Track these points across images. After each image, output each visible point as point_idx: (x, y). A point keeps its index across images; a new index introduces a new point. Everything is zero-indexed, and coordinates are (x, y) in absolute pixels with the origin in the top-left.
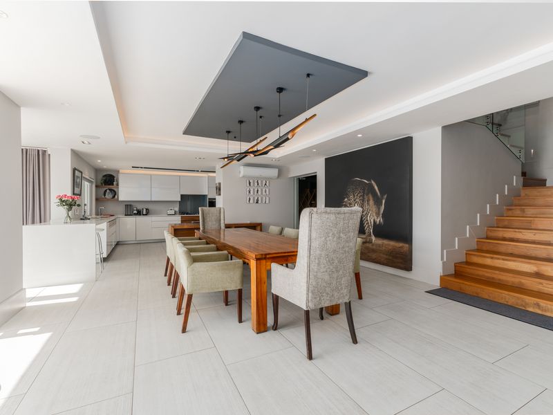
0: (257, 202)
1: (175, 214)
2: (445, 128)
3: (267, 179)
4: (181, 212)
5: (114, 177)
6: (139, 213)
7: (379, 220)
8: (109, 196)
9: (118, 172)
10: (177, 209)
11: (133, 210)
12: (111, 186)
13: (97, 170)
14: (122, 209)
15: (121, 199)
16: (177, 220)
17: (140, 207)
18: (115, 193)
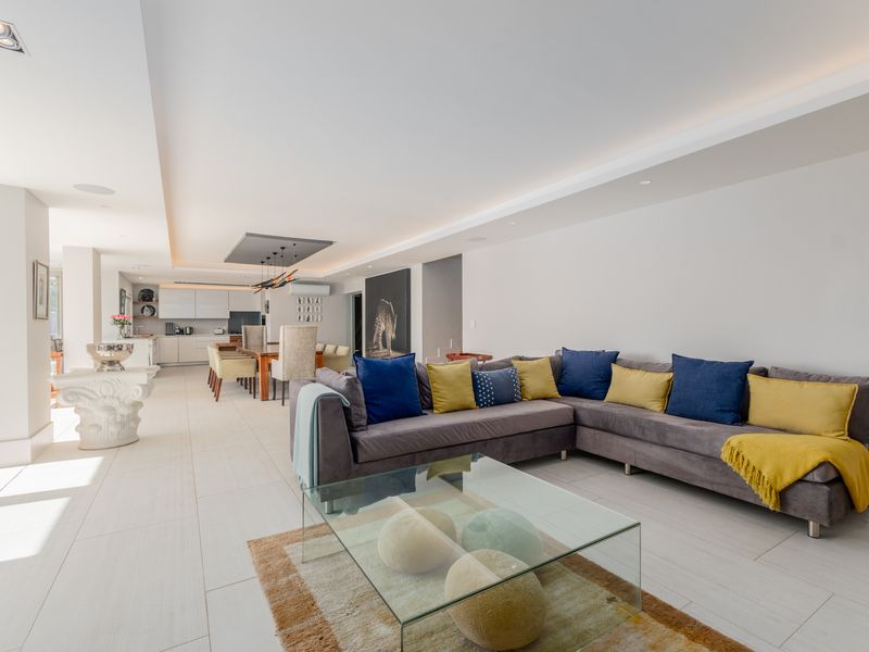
0: (308, 320)
1: (224, 332)
2: (424, 264)
3: (318, 296)
4: (231, 332)
5: (152, 292)
6: (182, 332)
7: (394, 336)
8: (147, 312)
9: (157, 286)
10: (226, 328)
11: (174, 329)
12: (149, 303)
13: (134, 285)
14: (162, 327)
15: (161, 317)
16: (226, 340)
17: (182, 326)
18: (154, 311)
